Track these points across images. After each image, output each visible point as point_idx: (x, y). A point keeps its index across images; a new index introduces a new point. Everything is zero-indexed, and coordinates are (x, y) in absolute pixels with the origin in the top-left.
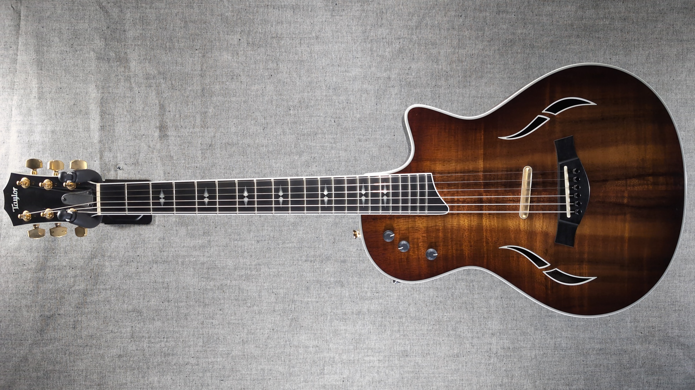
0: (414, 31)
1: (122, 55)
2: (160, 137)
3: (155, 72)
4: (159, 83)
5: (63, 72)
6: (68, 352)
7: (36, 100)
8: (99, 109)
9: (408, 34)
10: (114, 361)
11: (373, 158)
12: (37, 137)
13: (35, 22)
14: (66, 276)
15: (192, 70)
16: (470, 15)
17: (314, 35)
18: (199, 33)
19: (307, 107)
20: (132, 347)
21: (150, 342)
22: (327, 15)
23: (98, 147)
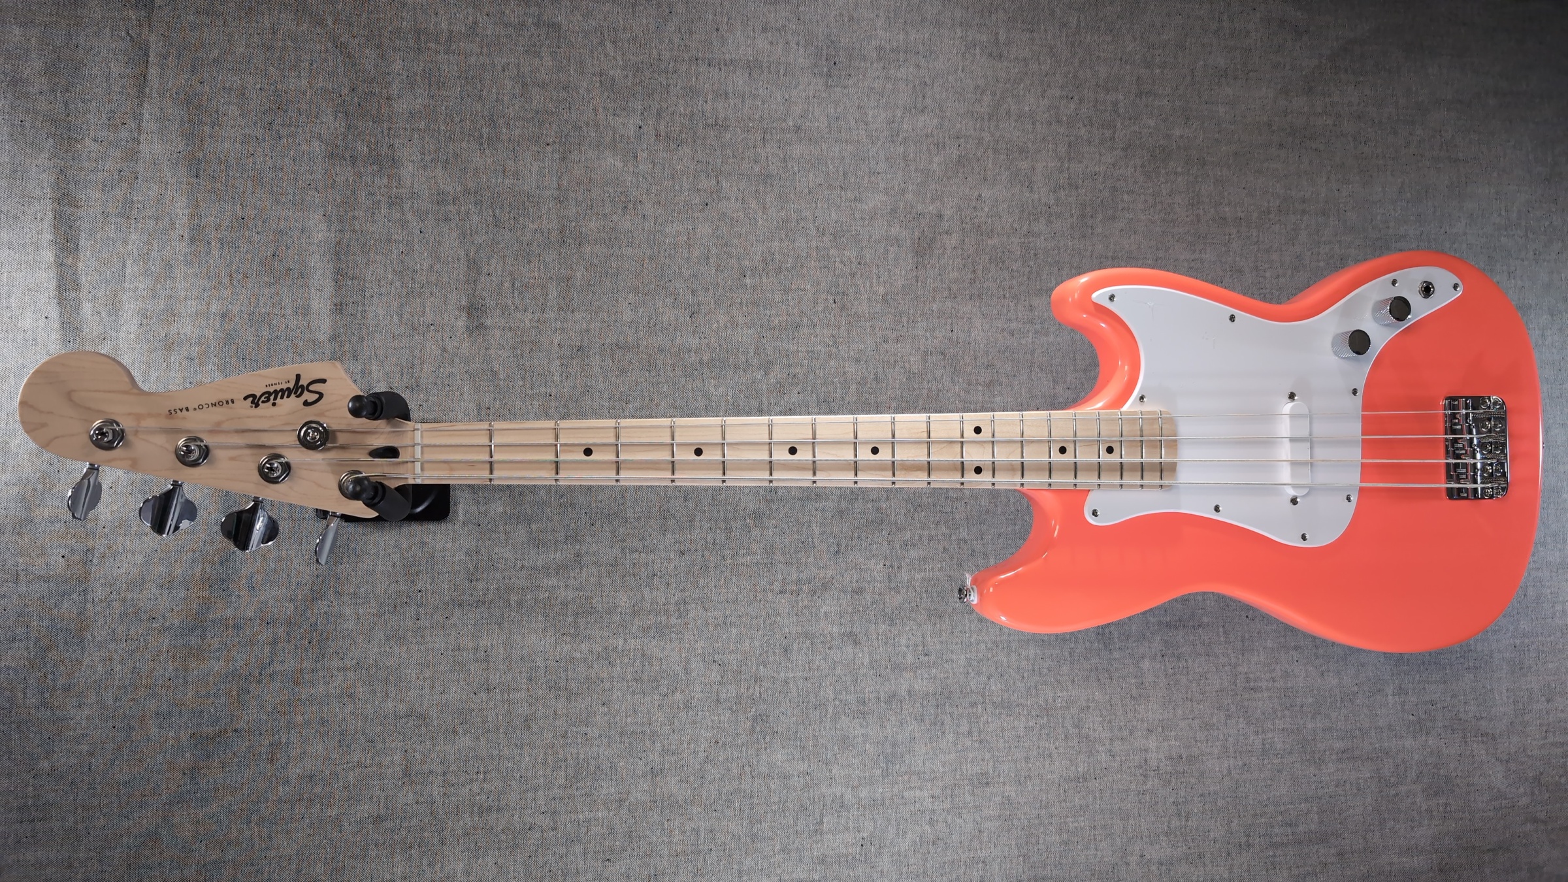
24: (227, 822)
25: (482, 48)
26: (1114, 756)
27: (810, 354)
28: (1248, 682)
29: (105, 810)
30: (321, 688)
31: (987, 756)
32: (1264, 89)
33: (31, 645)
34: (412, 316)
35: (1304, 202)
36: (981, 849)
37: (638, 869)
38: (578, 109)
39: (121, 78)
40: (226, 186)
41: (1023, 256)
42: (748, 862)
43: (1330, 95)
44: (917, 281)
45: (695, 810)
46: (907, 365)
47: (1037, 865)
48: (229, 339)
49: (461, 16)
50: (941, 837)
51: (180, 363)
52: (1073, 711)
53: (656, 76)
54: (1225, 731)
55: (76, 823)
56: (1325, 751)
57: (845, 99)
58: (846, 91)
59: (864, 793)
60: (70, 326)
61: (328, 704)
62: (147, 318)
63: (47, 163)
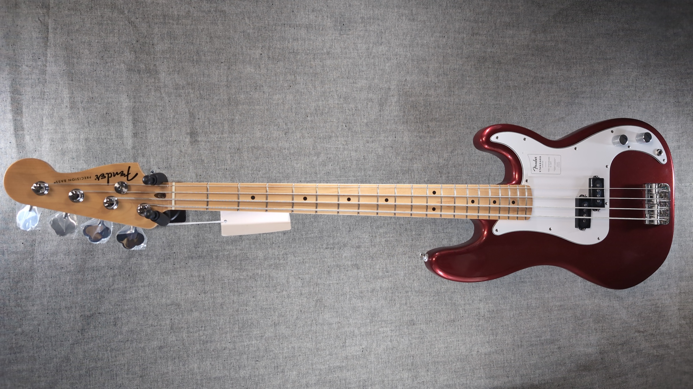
0: (408, 49)
1: (152, 67)
2: (191, 142)
3: (184, 83)
4: (189, 93)
5: (95, 83)
6: (109, 349)
7: (68, 110)
8: (131, 117)
9: (404, 51)
10: (155, 353)
11: (378, 156)
12: (71, 145)
13: (64, 35)
14: (104, 276)
15: (218, 81)
16: (451, 36)
17: (325, 51)
18: (224, 48)
19: (322, 114)
20: (172, 338)
21: (188, 332)
22: (336, 34)
23: (131, 154)
24: (97, 351)
25: (192, 22)
26: (466, 311)
27: (336, 149)
28: (520, 279)
29: (46, 348)
30: (135, 294)
31: (413, 313)
32: (525, 31)
33: (11, 280)
34: (167, 137)
35: (543, 78)
36: (412, 351)
37: (270, 364)
38: (234, 47)
39: (37, 39)
40: (85, 84)
41: (424, 105)
42: (315, 360)
43: (553, 33)
44: (380, 116)
45: (293, 339)
46: (377, 152)
47: (435, 356)
48: (89, 149)
49: (183, 8)
50: (395, 347)
51: (69, 160)
52: (448, 293)
53: (267, 32)
54: (512, 300)
55: (34, 353)
56: (553, 306)
57: (348, 40)
58: (348, 37)
59: (363, 330)
60: (20, 146)
61: (138, 301)
62: (53, 141)
63: (7, 76)
